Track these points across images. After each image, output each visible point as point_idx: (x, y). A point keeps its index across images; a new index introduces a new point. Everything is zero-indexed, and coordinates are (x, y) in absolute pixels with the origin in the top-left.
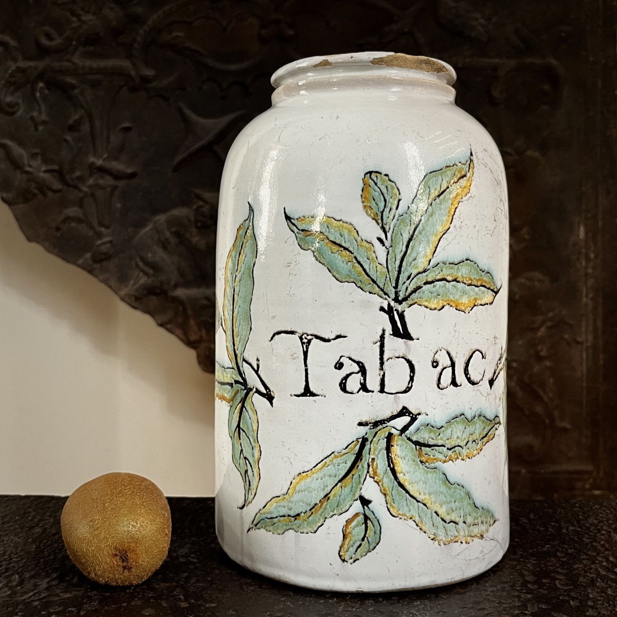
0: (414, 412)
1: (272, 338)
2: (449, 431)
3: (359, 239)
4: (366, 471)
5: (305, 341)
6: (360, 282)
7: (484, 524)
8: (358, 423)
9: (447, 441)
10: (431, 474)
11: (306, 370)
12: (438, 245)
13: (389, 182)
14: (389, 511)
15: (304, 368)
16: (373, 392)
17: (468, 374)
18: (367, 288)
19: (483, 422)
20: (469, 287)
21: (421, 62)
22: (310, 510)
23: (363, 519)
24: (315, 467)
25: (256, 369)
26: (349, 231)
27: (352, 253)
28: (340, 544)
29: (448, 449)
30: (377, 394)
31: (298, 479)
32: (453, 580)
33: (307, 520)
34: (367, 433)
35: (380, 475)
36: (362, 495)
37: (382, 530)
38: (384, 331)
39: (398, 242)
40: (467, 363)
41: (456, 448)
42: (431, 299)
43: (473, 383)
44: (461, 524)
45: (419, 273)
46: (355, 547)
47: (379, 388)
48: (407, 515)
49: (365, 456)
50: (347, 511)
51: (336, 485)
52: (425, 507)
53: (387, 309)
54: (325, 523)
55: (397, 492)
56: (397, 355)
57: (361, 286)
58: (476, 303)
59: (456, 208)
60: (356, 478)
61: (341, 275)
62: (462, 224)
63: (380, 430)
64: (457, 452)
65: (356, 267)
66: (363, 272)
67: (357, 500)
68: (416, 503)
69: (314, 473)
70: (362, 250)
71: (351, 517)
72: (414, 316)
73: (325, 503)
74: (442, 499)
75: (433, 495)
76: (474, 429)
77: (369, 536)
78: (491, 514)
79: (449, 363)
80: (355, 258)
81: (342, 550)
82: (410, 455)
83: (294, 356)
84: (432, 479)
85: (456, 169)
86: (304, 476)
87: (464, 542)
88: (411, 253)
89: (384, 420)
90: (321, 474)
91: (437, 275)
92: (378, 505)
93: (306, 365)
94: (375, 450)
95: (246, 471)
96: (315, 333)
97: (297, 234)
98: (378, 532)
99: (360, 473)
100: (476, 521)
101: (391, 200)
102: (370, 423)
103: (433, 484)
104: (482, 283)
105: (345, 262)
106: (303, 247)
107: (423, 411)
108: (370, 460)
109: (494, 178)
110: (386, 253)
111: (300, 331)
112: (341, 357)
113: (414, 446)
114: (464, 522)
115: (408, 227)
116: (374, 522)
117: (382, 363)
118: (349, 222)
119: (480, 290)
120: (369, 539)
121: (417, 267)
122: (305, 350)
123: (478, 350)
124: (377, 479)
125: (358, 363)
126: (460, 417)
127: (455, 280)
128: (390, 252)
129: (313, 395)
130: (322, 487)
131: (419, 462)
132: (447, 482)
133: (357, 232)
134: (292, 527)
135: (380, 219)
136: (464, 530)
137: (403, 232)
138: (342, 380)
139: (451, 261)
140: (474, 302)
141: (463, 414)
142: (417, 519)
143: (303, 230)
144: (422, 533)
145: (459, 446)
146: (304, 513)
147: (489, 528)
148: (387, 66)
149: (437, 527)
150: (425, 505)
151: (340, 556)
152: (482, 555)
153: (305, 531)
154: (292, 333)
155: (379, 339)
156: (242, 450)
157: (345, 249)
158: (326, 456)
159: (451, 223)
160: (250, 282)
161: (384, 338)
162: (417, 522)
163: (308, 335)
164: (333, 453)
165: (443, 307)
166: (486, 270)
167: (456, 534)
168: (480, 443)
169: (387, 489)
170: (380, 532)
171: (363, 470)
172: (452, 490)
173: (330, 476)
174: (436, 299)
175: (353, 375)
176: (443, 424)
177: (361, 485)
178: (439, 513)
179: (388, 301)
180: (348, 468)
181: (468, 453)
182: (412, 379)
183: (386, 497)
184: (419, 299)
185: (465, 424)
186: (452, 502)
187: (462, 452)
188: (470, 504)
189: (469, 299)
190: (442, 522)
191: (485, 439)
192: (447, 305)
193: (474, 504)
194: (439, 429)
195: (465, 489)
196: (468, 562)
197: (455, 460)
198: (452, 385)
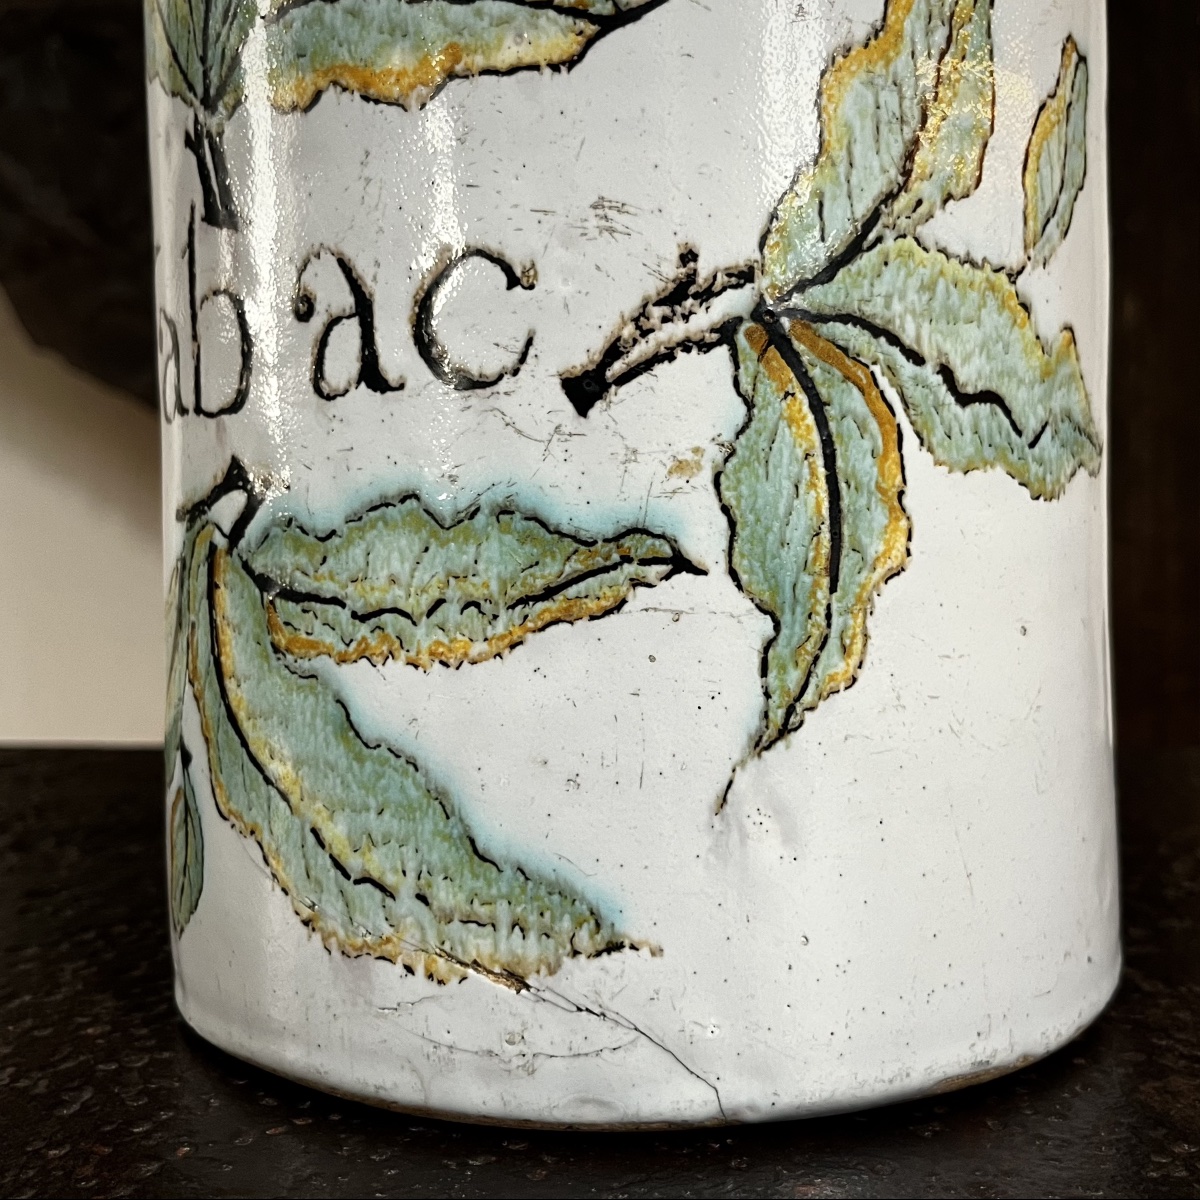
2: (357, 552)
7: (532, 934)
8: (174, 510)
10: (302, 695)
14: (215, 798)
16: (186, 412)
19: (524, 538)
23: (184, 809)
29: (354, 615)
35: (200, 675)
37: (205, 852)
38: (193, 209)
41: (386, 617)
44: (407, 901)
48: (246, 818)
52: (284, 805)
53: (193, 137)
55: (226, 737)
58: (459, 68)
63: (198, 533)
64: (389, 630)
68: (262, 783)
71: (174, 798)
74: (334, 789)
75: (304, 768)
76: (467, 558)
77: (190, 863)
79: (348, 301)
82: (251, 622)
84: (303, 713)
87: (420, 970)
89: (203, 502)
98: (200, 857)
100: (480, 910)
103: (307, 730)
113: (258, 592)
114: (422, 898)
116: (194, 823)
120: (191, 871)
124: (197, 689)
131: (268, 647)
136: (422, 929)
140: (445, 62)
141: (416, 497)
142: (266, 839)
145: (397, 611)
149: (318, 883)
150: (285, 796)
155: (187, 239)
162: (266, 850)
165: (317, 96)
167: (388, 931)
168: (509, 617)
169: (209, 722)
170: (203, 858)
171: (181, 658)
172: (368, 766)
174: (293, 72)
176: (336, 520)
177: (181, 705)
178: (327, 834)
179: (194, 108)
181: (439, 643)
182: (246, 364)
183: (209, 750)
185: (424, 534)
186: (368, 810)
187: (413, 635)
188: (448, 837)
189: (420, 55)
190: (333, 872)
191: (540, 606)
192: (331, 88)
193: (472, 842)
194: (323, 540)
195: (426, 775)
196: (444, 1051)
197: (380, 659)
198: (363, 385)
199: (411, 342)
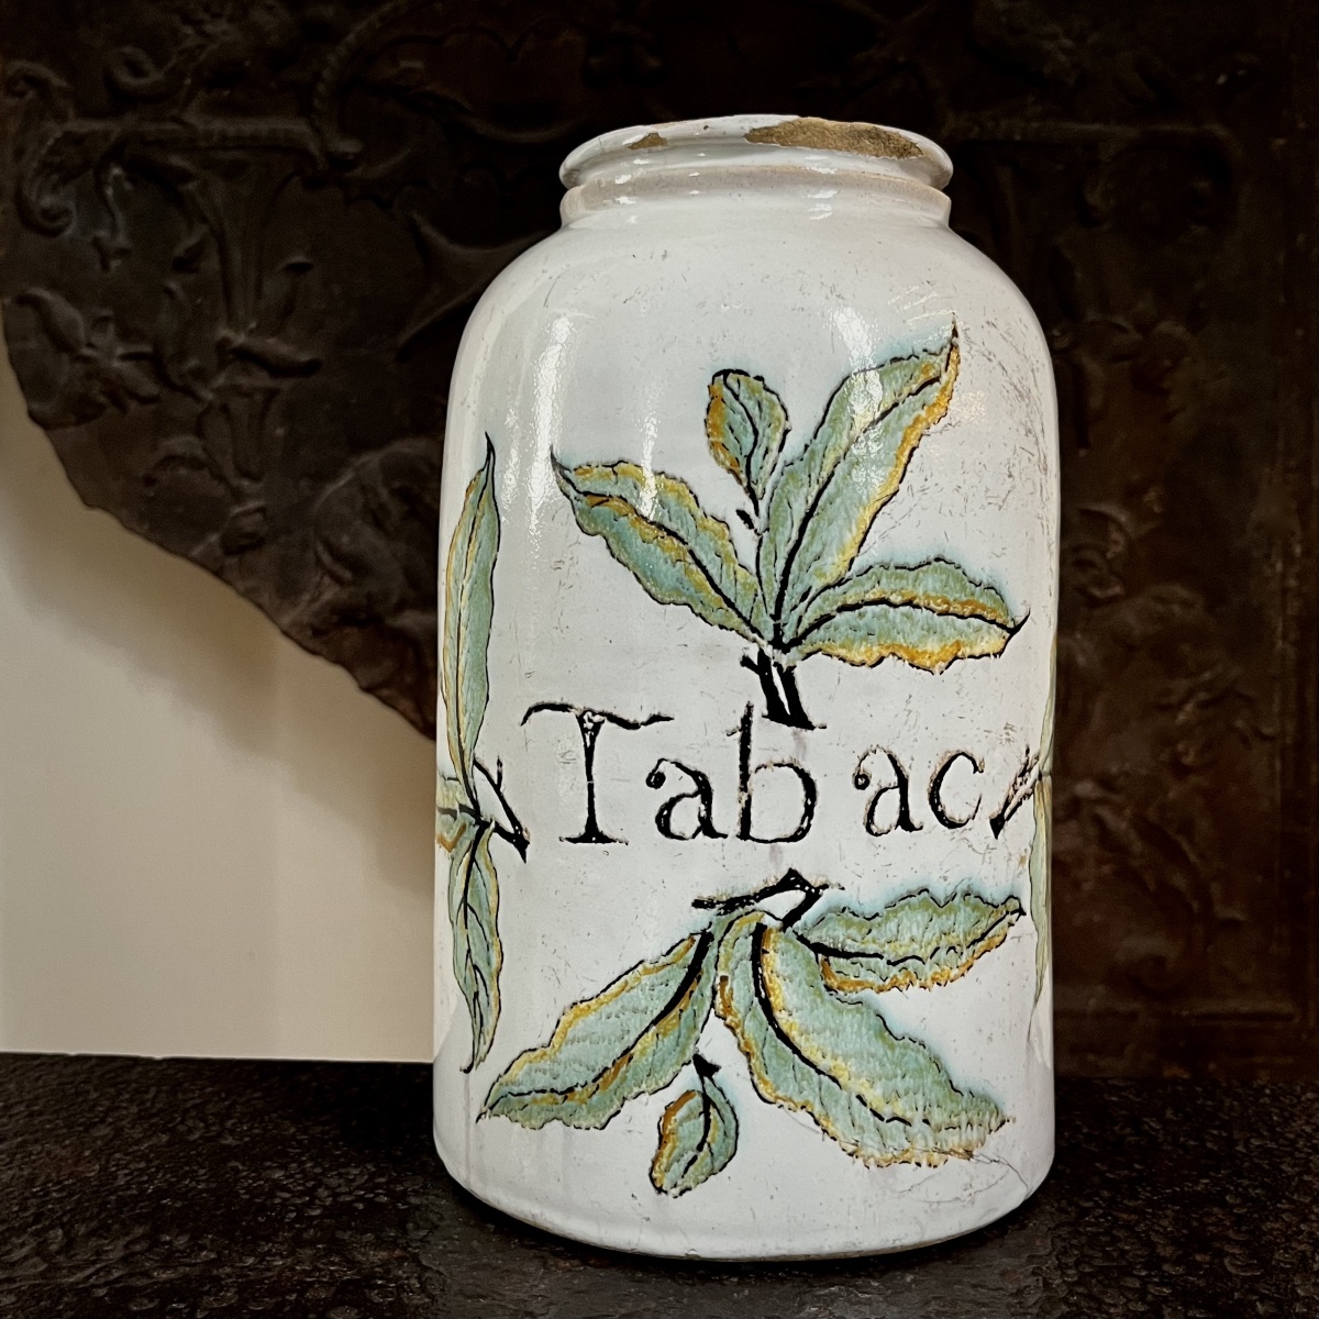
0: (814, 880)
1: (525, 719)
2: (892, 925)
3: (699, 513)
4: (708, 1004)
5: (589, 725)
6: (700, 605)
7: (975, 1127)
8: (692, 900)
9: (887, 946)
10: (850, 1016)
11: (591, 787)
12: (870, 527)
13: (764, 393)
14: (757, 1090)
15: (585, 782)
16: (725, 836)
17: (939, 803)
18: (717, 616)
19: (975, 908)
20: (942, 618)
21: (860, 134)
22: (594, 1081)
23: (701, 1105)
24: (604, 991)
25: (496, 782)
26: (679, 496)
27: (684, 543)
28: (653, 1154)
29: (889, 963)
30: (733, 843)
31: (572, 1016)
32: (898, 1243)
33: (588, 1101)
34: (711, 924)
35: (739, 1012)
36: (700, 1053)
37: (740, 1129)
38: (749, 708)
39: (781, 519)
40: (936, 780)
41: (909, 961)
42: (853, 642)
43: (951, 825)
44: (918, 1125)
45: (828, 587)
46: (684, 1163)
47: (738, 829)
48: (795, 1100)
49: (708, 972)
50: (668, 1085)
51: (647, 1030)
52: (835, 1084)
53: (756, 662)
54: (622, 1110)
55: (773, 1050)
56: (778, 760)
57: (704, 613)
58: (960, 654)
59: (914, 449)
60: (688, 1017)
61: (661, 589)
62: (927, 484)
63: (738, 918)
64: (910, 969)
65: (692, 571)
66: (707, 583)
67: (689, 1062)
68: (816, 1074)
69: (602, 1004)
70: (705, 536)
71: (675, 1100)
72: (815, 679)
73: (624, 1068)
74: (874, 1068)
75: (853, 1060)
76: (951, 923)
77: (713, 1140)
78: (992, 1106)
79: (894, 779)
80: (691, 553)
81: (657, 1168)
82: (803, 974)
83: (568, 757)
84: (852, 1026)
85: (917, 366)
86: (583, 1010)
87: (924, 1164)
88: (811, 543)
89: (748, 897)
90: (614, 1007)
91: (867, 592)
92: (733, 1076)
93: (590, 777)
94: (728, 960)
95: (476, 995)
96: (609, 710)
97: (575, 502)
98: (733, 1133)
99: (695, 1008)
100: (955, 1120)
101: (768, 431)
102: (718, 902)
103: (854, 1037)
104: (974, 610)
105: (669, 561)
106: (586, 527)
107: (833, 881)
108: (718, 981)
109: (1012, 384)
110: (756, 544)
111: (579, 705)
112: (660, 761)
113: (812, 954)
114: (926, 1121)
115: (805, 489)
116: (723, 1112)
117: (745, 777)
118: (678, 477)
119: (969, 625)
120: (713, 1146)
121: (823, 575)
122: (588, 744)
123: (963, 754)
124: (732, 1021)
125: (695, 775)
126: (919, 897)
127: (909, 603)
128: (764, 540)
129: (603, 839)
130: (619, 1033)
131: (823, 989)
132: (887, 1033)
133: (695, 497)
134: (559, 1116)
135: (743, 472)
136: (925, 1139)
137: (792, 500)
138: (662, 811)
139: (901, 562)
140: (954, 650)
141: (927, 890)
142: (817, 1110)
143: (586, 494)
144: (828, 1139)
145: (914, 957)
146: (583, 1087)
147: (987, 1136)
148: (783, 145)
149: (861, 1127)
150: (834, 1080)
151: (653, 1180)
152: (968, 1192)
153: (584, 1125)
154: (564, 708)
155: (740, 725)
156: (469, 951)
157: (671, 533)
158: (627, 969)
159: (901, 482)
160: (487, 600)
161: (750, 723)
162: (817, 1116)
163: (594, 714)
164: (641, 962)
165: (881, 660)
166: (985, 581)
167: (907, 1145)
168: (967, 953)
169: (753, 1042)
170: (737, 1134)
171: (703, 1002)
172: (897, 1051)
173: (635, 1011)
174: (864, 643)
175: (685, 800)
176: (880, 908)
177: (697, 1033)
178: (868, 1098)
179: (759, 645)
180: (671, 995)
181: (936, 973)
182: (809, 812)
183: (749, 1061)
184: (826, 642)
185: (930, 911)
186: (896, 1076)
187: (923, 970)
188: (939, 1083)
189: (942, 644)
190: (873, 1119)
191: (980, 944)
192: (891, 656)
193: (951, 1082)
194: (869, 919)
195: (929, 1050)
196: (935, 1206)
197: (905, 987)
198: (899, 827)
199: (928, 802)
